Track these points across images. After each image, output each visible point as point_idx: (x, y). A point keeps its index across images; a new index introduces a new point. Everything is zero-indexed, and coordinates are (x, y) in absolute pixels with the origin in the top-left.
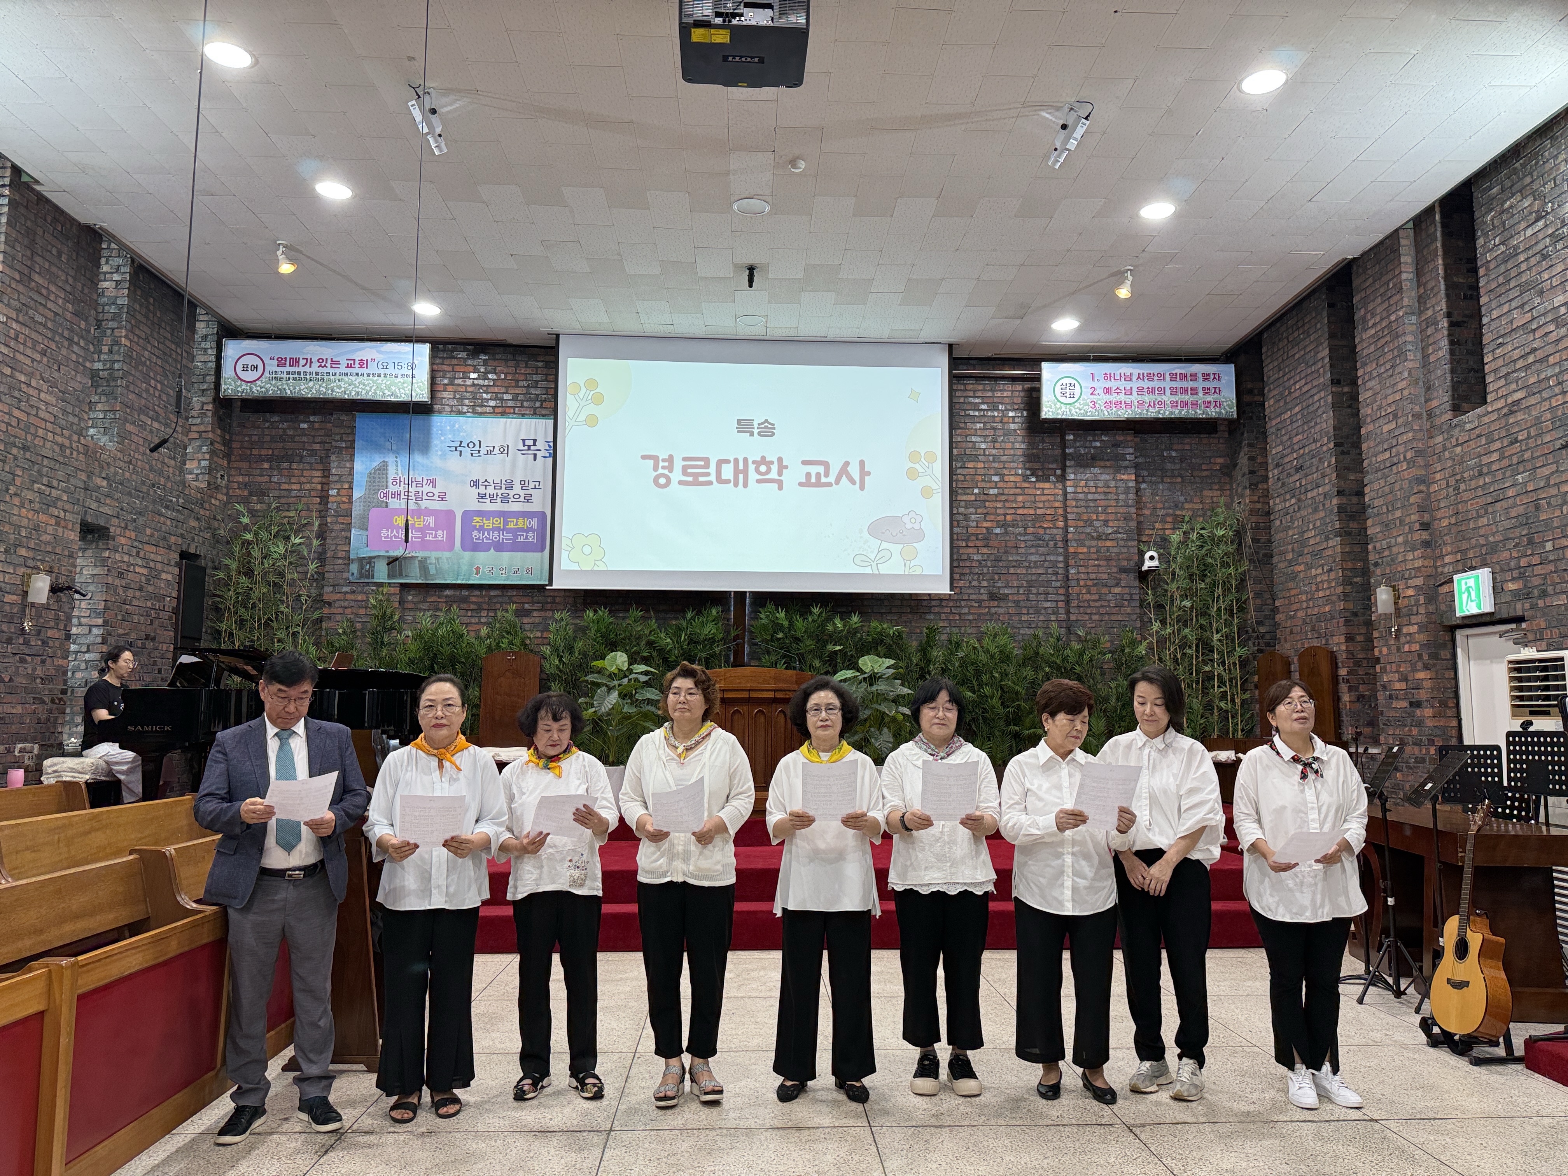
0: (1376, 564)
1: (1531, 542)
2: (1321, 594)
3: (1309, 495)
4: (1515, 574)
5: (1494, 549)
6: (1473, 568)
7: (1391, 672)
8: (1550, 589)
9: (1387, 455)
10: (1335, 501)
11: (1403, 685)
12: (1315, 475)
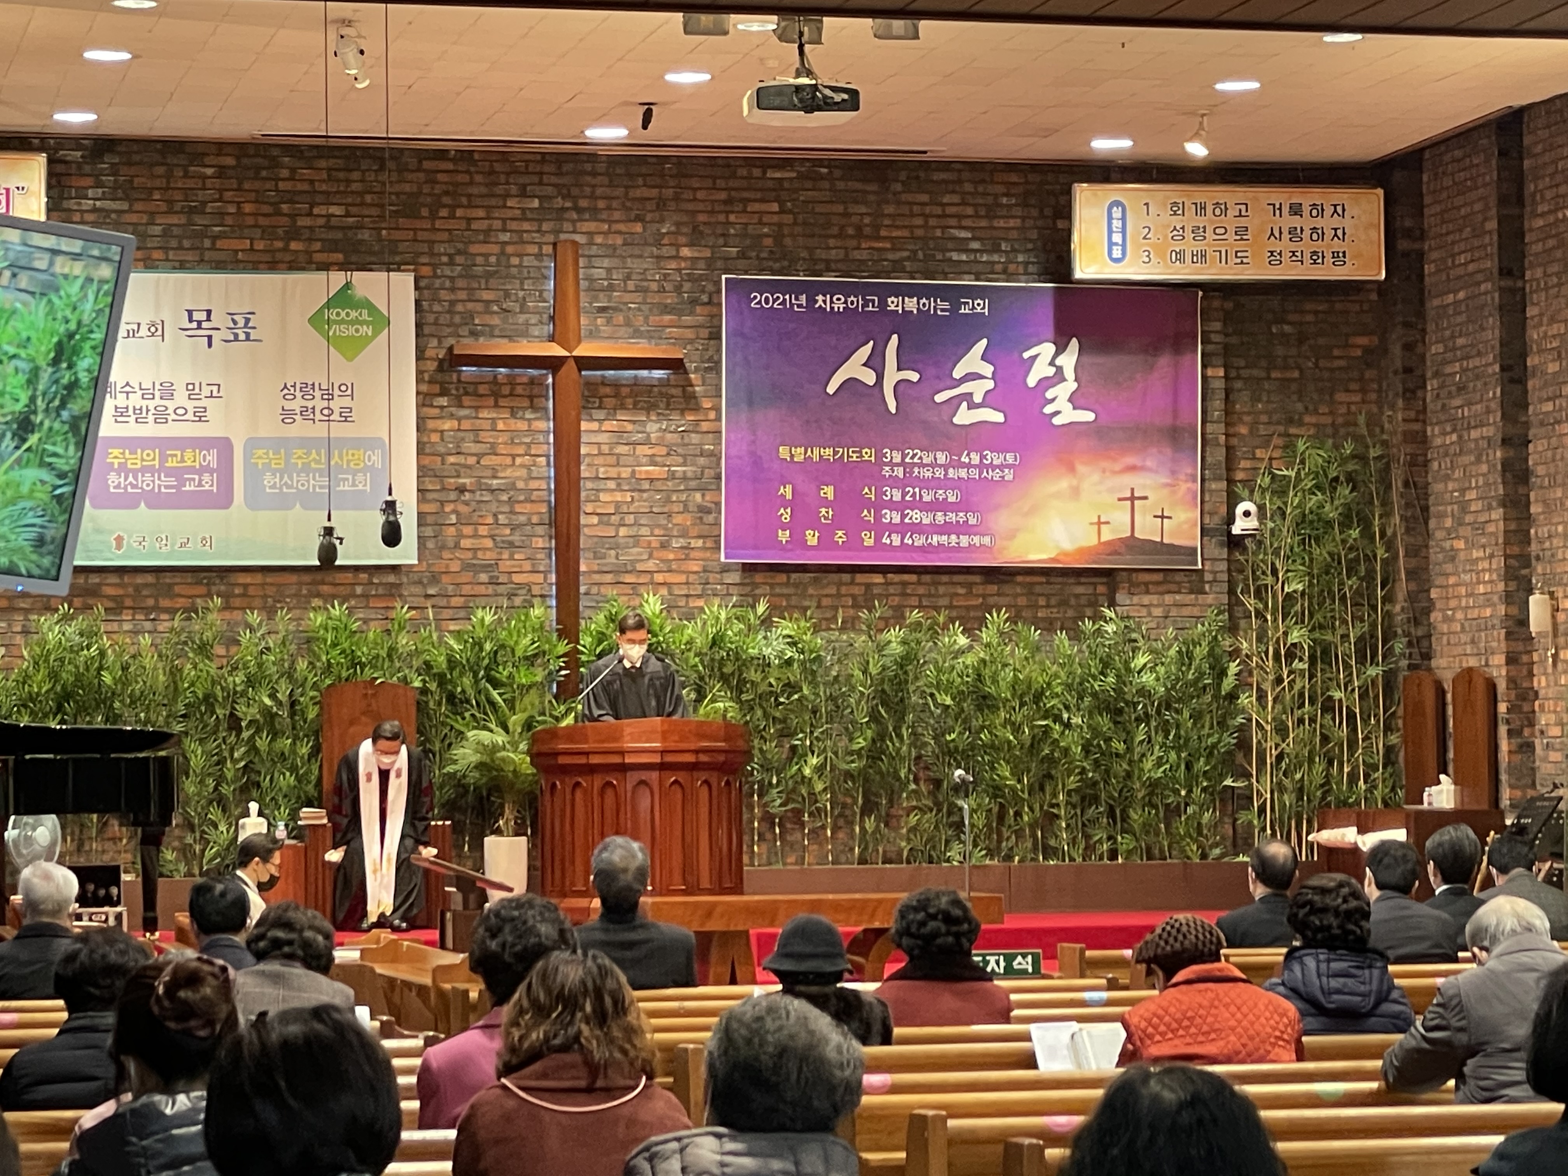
0: (1538, 558)
2: (1482, 589)
7: (1549, 712)
9: (1551, 406)
10: (1499, 453)
11: (1560, 731)
12: (1479, 407)
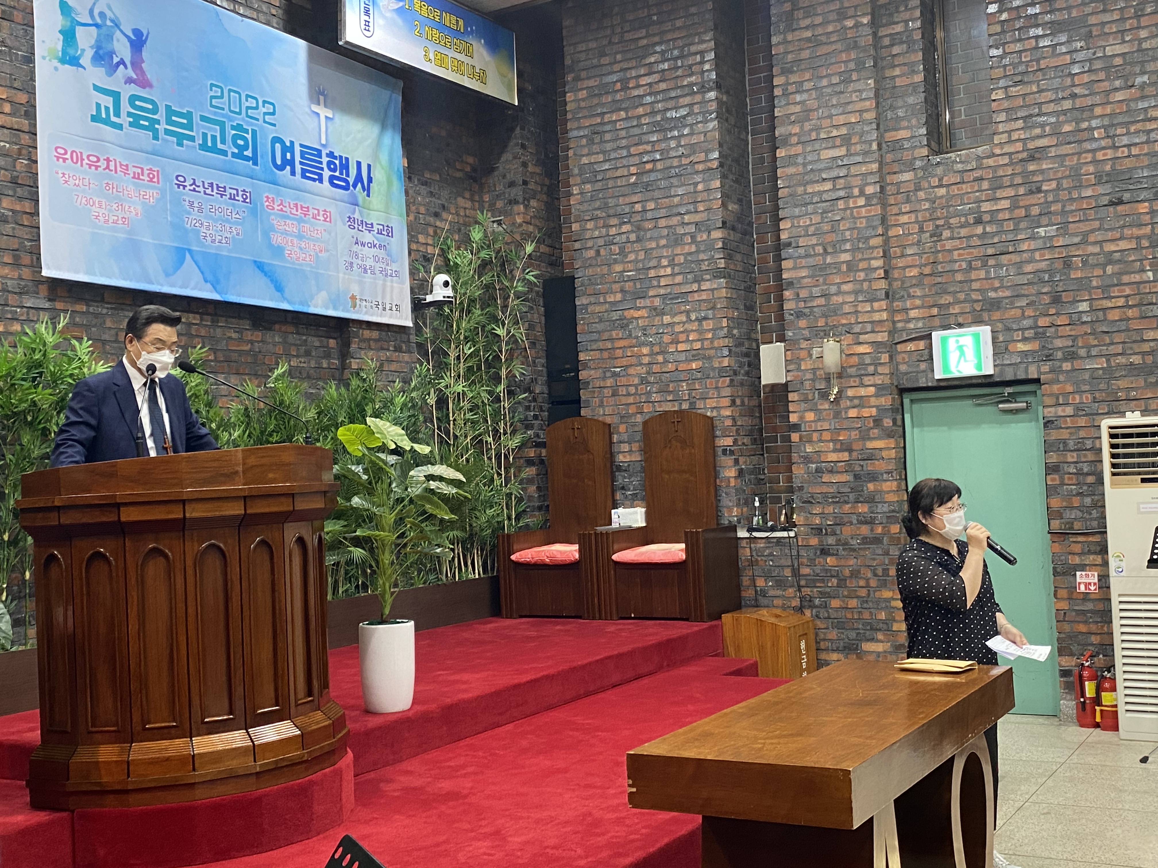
0: (799, 314)
1: (1056, 300)
2: (681, 347)
3: (662, 223)
4: (1029, 333)
5: (995, 305)
6: (960, 325)
7: (821, 441)
8: (1082, 352)
9: (828, 186)
10: (717, 234)
11: (845, 456)
